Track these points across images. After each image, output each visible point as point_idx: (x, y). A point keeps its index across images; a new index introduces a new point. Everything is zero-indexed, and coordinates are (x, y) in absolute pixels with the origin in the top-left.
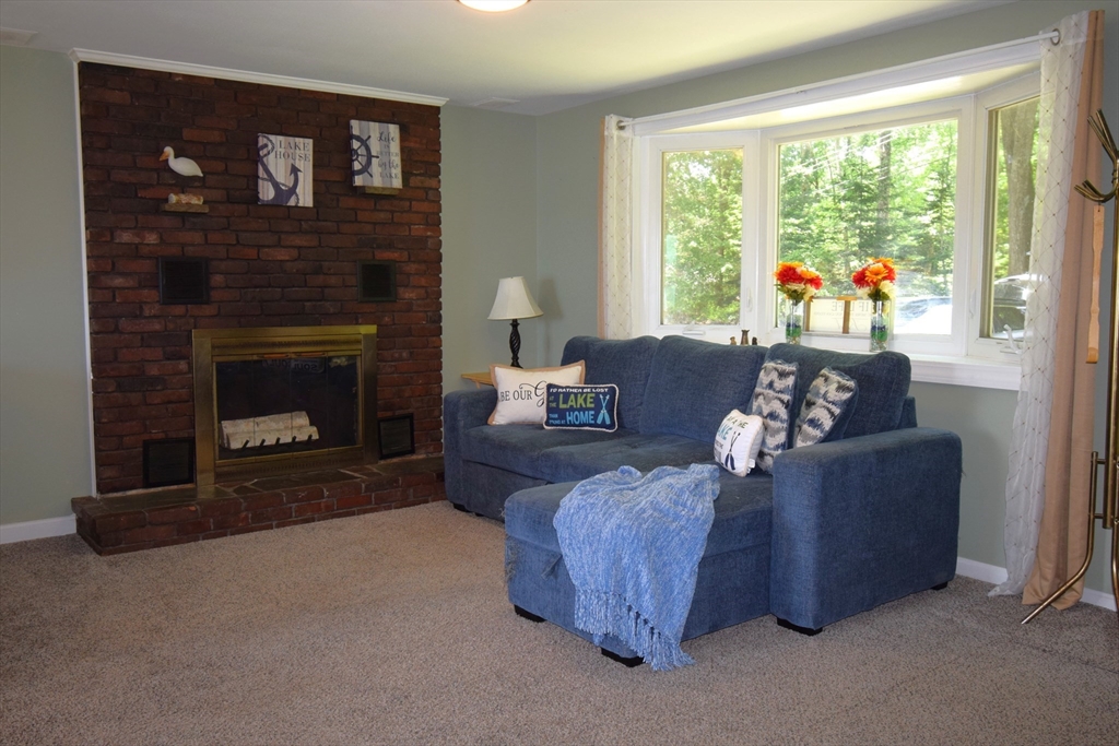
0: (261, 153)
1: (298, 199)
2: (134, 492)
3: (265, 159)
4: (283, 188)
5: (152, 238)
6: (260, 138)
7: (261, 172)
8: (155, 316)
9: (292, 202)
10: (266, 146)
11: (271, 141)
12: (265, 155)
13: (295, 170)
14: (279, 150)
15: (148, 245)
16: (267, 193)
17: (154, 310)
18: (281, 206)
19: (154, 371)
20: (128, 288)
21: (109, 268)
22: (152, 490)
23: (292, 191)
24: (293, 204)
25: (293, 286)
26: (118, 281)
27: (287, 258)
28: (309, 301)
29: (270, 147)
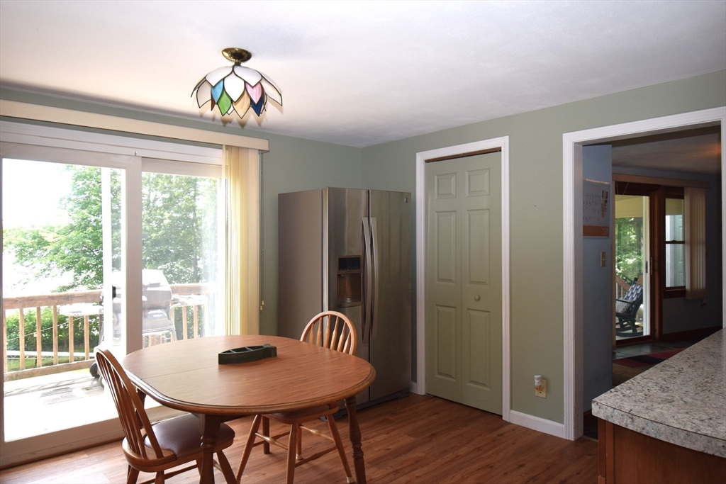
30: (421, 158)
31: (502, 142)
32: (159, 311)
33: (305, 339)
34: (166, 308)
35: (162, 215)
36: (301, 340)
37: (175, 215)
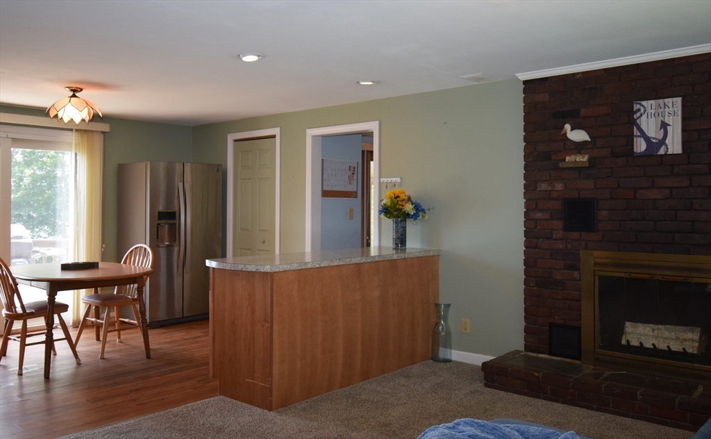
0: (635, 117)
1: (667, 148)
2: (541, 355)
3: (638, 121)
4: (654, 141)
5: (559, 186)
6: (635, 105)
7: (636, 132)
8: (560, 239)
9: (662, 151)
10: (639, 110)
11: (643, 106)
12: (639, 118)
13: (664, 126)
14: (650, 111)
15: (557, 191)
16: (640, 146)
17: (559, 234)
18: (653, 155)
19: (558, 276)
20: (544, 220)
21: (534, 207)
22: (554, 358)
23: (662, 142)
24: (663, 153)
25: (665, 220)
26: (539, 215)
27: (659, 197)
28: (678, 232)
29: (642, 110)
30: (231, 138)
31: (275, 131)
32: (22, 260)
33: (125, 263)
34: (27, 258)
35: (22, 172)
36: (122, 263)
37: (38, 172)
